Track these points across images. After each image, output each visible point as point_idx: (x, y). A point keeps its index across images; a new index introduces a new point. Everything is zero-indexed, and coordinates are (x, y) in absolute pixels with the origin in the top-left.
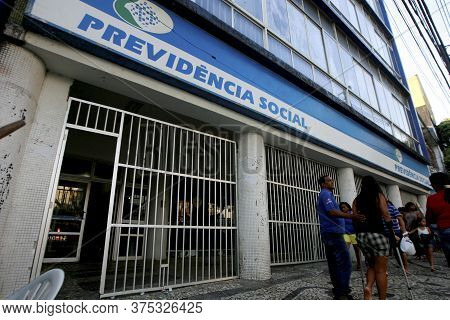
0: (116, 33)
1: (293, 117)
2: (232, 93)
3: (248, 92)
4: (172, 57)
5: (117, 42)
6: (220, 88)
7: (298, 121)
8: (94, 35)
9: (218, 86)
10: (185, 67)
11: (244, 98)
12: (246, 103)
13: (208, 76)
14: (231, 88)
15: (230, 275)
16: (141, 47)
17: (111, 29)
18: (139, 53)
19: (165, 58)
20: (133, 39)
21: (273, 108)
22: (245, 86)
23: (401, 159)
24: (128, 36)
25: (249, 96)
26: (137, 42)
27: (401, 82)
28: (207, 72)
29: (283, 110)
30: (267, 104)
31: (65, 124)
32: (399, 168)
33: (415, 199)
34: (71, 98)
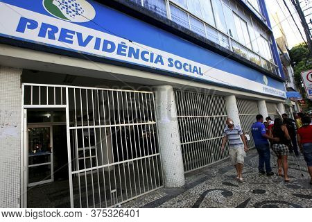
0: (49, 29)
1: (192, 69)
2: (147, 60)
3: (159, 56)
4: (98, 40)
5: (52, 37)
6: (138, 58)
7: (197, 71)
8: (31, 35)
9: (136, 57)
10: (109, 46)
11: (156, 62)
12: (158, 66)
13: (127, 50)
14: (146, 56)
15: (158, 186)
16: (71, 37)
17: (45, 26)
18: (71, 42)
19: (92, 42)
20: (64, 31)
21: (178, 65)
22: (157, 52)
24: (60, 30)
25: (159, 59)
26: (68, 34)
27: (266, 23)
28: (126, 47)
29: (185, 64)
30: (173, 63)
31: (23, 106)
32: (266, 89)
33: (275, 106)
34: (24, 84)
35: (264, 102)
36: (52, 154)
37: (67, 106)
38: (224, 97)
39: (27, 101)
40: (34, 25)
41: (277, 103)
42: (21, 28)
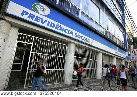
0: (32, 16)
1: (85, 39)
2: (66, 33)
3: (72, 32)
4: (49, 22)
5: (32, 19)
6: (63, 31)
8: (25, 17)
10: (53, 25)
12: (71, 35)
13: (59, 27)
14: (67, 31)
15: (60, 82)
16: (39, 20)
17: (31, 14)
18: (39, 22)
19: (47, 23)
21: (79, 37)
22: (71, 30)
23: (118, 50)
24: (36, 17)
25: (72, 33)
26: (38, 18)
27: (124, 26)
29: (82, 37)
30: (77, 35)
31: (17, 41)
32: (117, 53)
33: (121, 61)
34: (19, 33)
35: (115, 58)
36: (23, 61)
37: (32, 44)
39: (18, 39)
40: (27, 13)
41: (122, 60)
42: (22, 14)
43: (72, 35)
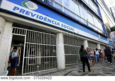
0: (23, 11)
1: (70, 28)
2: (54, 24)
4: (38, 16)
5: (23, 13)
7: (72, 29)
8: (17, 12)
9: (50, 22)
10: (41, 18)
11: (57, 25)
13: (47, 20)
14: (54, 22)
15: (55, 68)
17: (21, 10)
18: (29, 15)
19: (36, 16)
21: (65, 26)
22: (57, 22)
23: (100, 37)
24: (26, 11)
26: (28, 12)
27: (101, 17)
28: (47, 19)
29: (68, 27)
30: (63, 25)
32: (100, 40)
33: (104, 47)
34: (13, 27)
36: (20, 56)
38: (83, 41)
40: (18, 9)
42: (14, 9)
43: (59, 25)
